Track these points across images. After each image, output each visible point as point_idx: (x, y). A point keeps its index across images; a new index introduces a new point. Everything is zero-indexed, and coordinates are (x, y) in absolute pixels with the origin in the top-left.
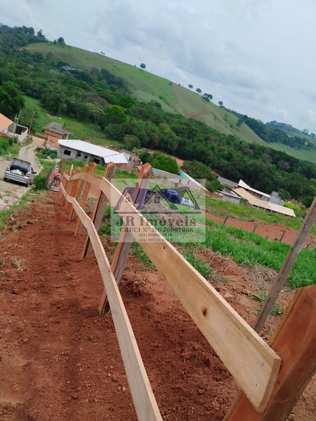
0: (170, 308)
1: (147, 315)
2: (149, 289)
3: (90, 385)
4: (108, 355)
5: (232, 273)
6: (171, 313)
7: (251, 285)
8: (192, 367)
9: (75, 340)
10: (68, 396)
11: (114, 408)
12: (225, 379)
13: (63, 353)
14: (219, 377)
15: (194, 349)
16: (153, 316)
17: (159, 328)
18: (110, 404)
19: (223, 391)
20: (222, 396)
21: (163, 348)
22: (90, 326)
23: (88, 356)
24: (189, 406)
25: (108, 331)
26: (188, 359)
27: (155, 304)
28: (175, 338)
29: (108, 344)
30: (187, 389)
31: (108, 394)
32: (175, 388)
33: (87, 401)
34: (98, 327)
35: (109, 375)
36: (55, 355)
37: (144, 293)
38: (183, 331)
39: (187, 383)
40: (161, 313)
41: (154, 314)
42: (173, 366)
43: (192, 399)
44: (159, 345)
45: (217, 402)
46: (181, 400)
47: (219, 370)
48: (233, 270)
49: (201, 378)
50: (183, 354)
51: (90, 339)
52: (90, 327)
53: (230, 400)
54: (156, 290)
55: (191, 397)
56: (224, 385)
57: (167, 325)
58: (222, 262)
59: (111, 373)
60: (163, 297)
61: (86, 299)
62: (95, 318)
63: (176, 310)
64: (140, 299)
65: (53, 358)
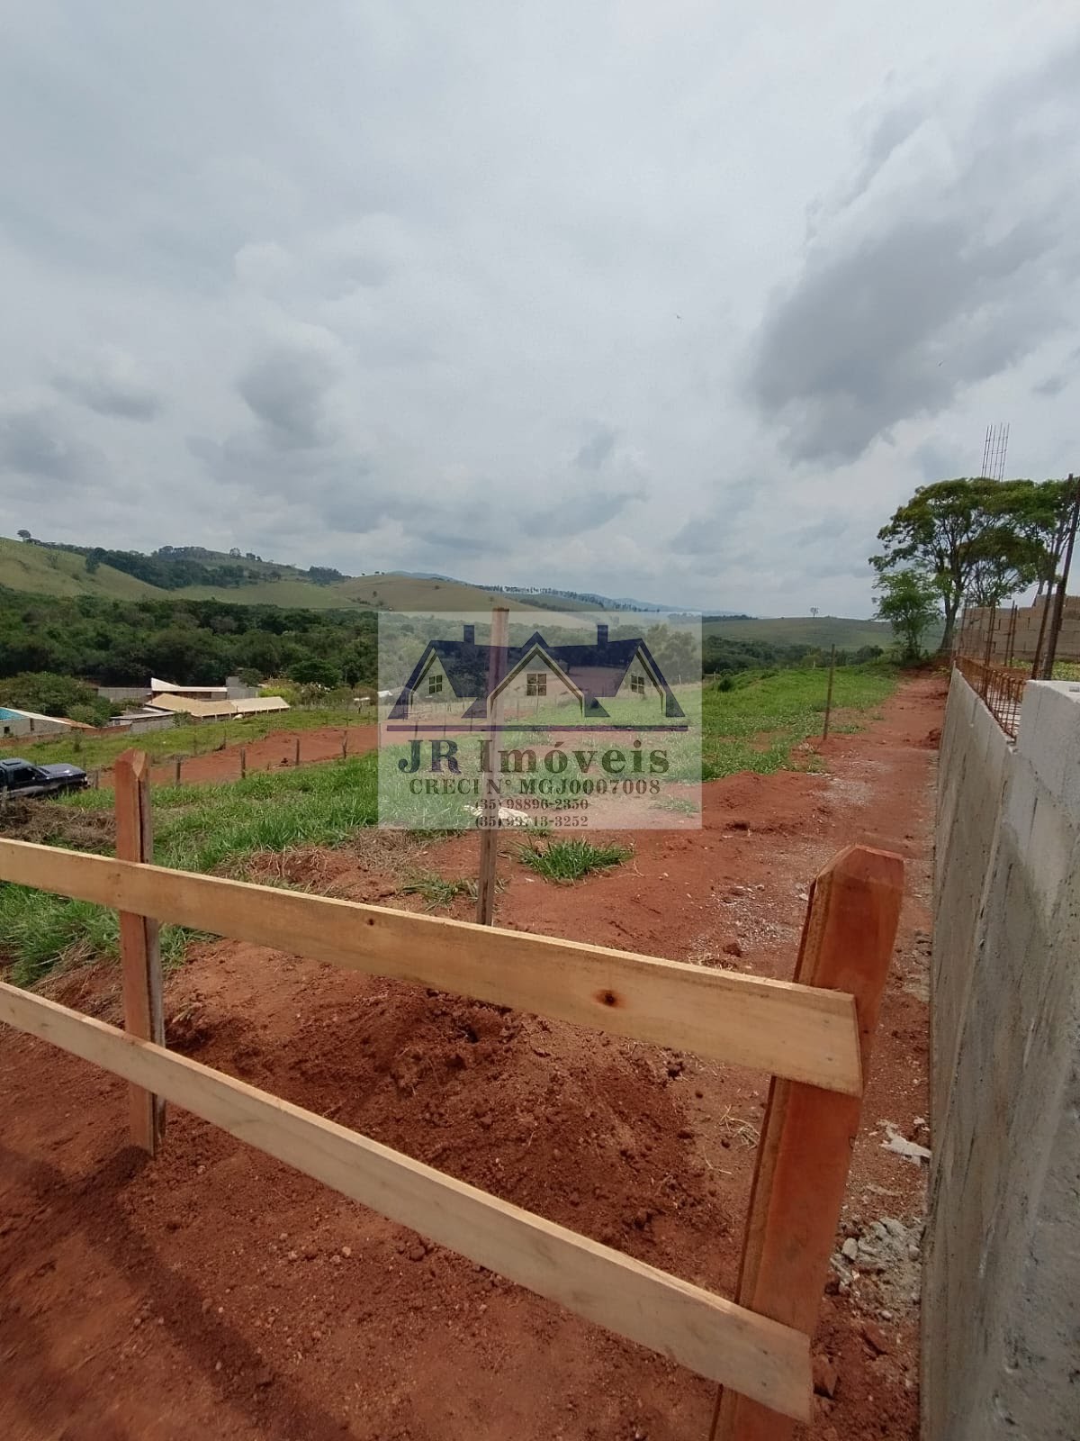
0: (299, 1016)
1: (259, 1067)
2: (222, 1011)
3: (271, 1319)
4: (252, 1220)
5: (338, 871)
6: (311, 1025)
7: (379, 874)
8: (435, 1091)
9: (141, 1263)
10: (247, 1396)
11: (367, 1308)
12: (504, 1064)
13: (138, 1321)
14: (493, 1070)
15: (417, 1058)
16: (278, 1058)
17: (310, 1072)
18: (353, 1309)
19: (518, 1087)
20: (522, 1097)
21: (353, 1102)
22: (146, 1199)
23: (210, 1266)
24: (486, 1162)
25: (200, 1171)
26: (418, 1083)
27: (260, 1032)
28: (361, 1065)
29: (229, 1198)
30: (460, 1137)
31: (327, 1293)
32: (440, 1155)
33: (300, 1356)
34: (172, 1183)
35: (293, 1255)
36: (120, 1344)
37: (216, 1027)
38: (365, 1041)
39: (450, 1126)
40: (291, 1041)
41: (278, 1053)
42: (398, 1121)
43: (482, 1147)
44: (340, 1104)
45: (525, 1113)
46: (466, 1166)
47: (486, 1059)
48: (338, 866)
49: (466, 1098)
50: (402, 1083)
51: (173, 1227)
52: (151, 1201)
53: (538, 1091)
54: (237, 1002)
55: (479, 1144)
56: (510, 1076)
57: (324, 1055)
58: (308, 860)
59: (292, 1248)
60: (264, 1006)
61: (64, 1147)
62: (146, 1173)
63: (314, 1012)
64: (212, 1046)
65: (122, 1357)
